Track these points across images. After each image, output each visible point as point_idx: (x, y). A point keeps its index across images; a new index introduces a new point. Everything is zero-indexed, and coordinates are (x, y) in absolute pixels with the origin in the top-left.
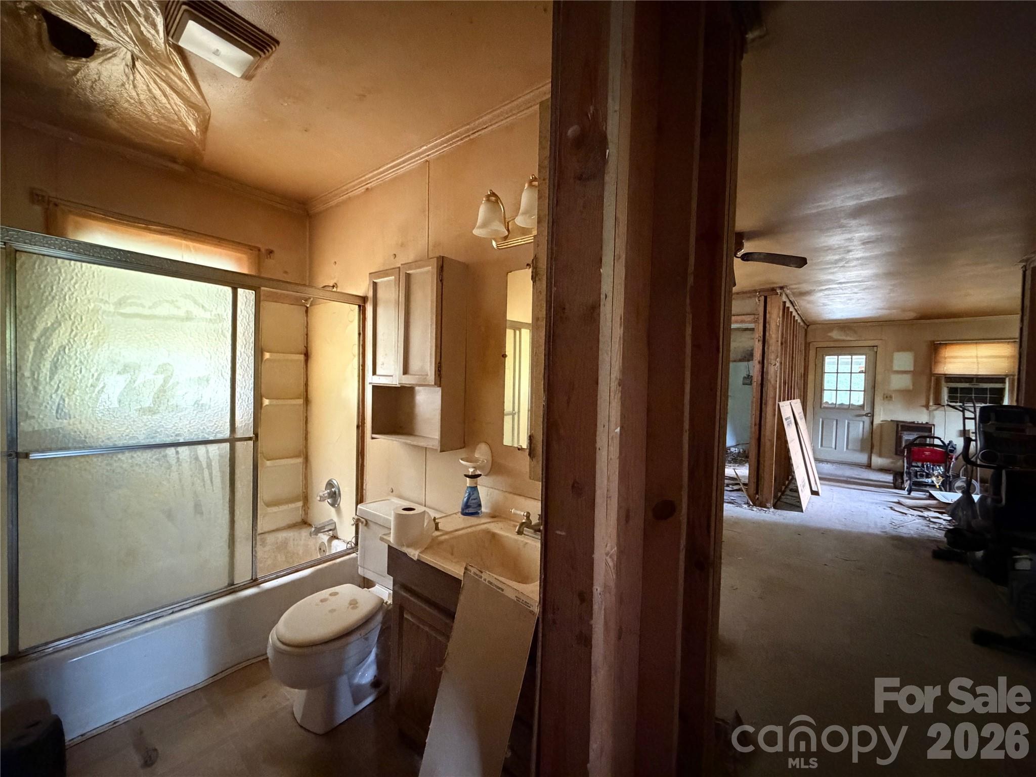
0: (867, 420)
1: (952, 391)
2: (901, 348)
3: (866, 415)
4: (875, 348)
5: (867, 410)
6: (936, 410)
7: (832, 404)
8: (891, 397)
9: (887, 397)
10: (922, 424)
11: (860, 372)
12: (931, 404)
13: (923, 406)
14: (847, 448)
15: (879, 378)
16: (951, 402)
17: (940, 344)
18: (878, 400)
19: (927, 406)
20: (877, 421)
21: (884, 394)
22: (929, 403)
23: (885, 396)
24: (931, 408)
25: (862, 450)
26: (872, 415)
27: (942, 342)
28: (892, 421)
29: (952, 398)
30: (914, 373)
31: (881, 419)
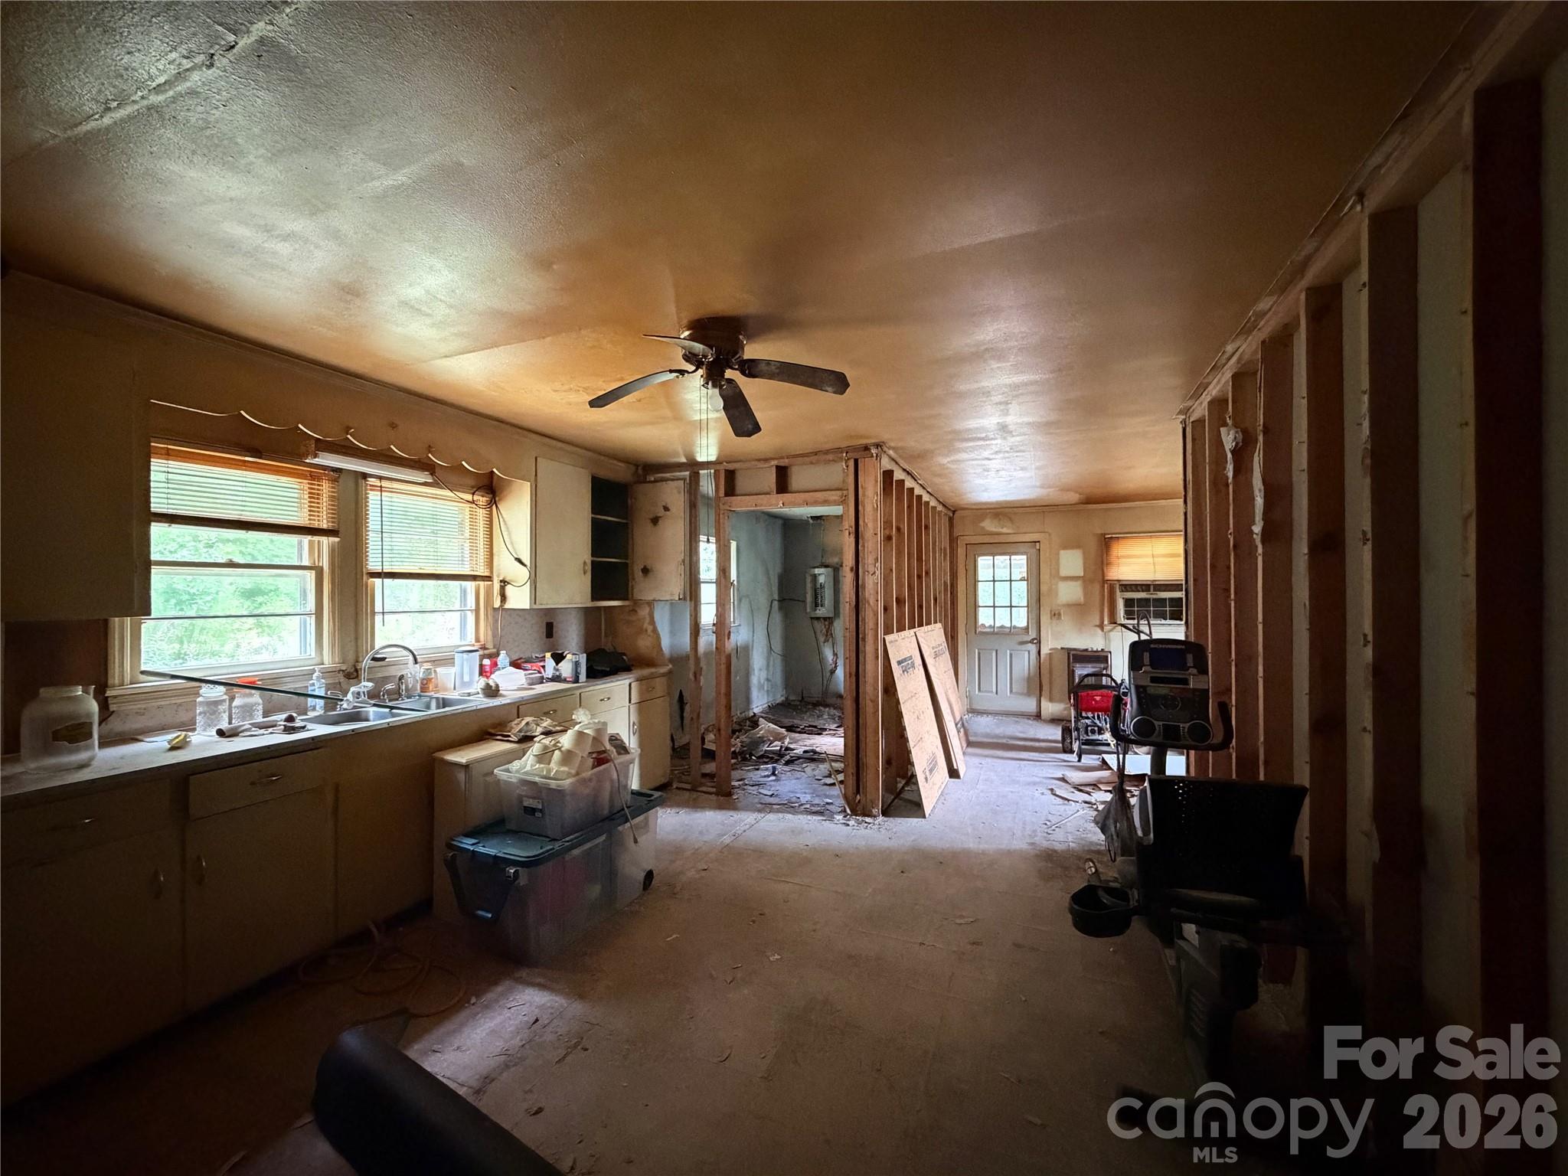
0: (1033, 648)
1: (1129, 603)
2: (1067, 546)
3: (1031, 642)
4: (1038, 544)
5: (1033, 634)
6: (1111, 630)
7: (990, 627)
8: (1059, 614)
9: (1055, 615)
10: (1097, 651)
11: (1021, 580)
12: (1106, 622)
13: (1096, 626)
14: (1011, 691)
15: (1044, 588)
16: (1128, 619)
17: (1111, 538)
18: (1045, 619)
19: (1101, 626)
20: (1045, 651)
21: (1051, 611)
22: (1103, 623)
23: (1053, 613)
24: (1107, 628)
25: (1029, 694)
26: (1038, 641)
27: (1114, 536)
28: (1062, 648)
29: (1129, 615)
30: (1086, 580)
31: (1050, 647)
